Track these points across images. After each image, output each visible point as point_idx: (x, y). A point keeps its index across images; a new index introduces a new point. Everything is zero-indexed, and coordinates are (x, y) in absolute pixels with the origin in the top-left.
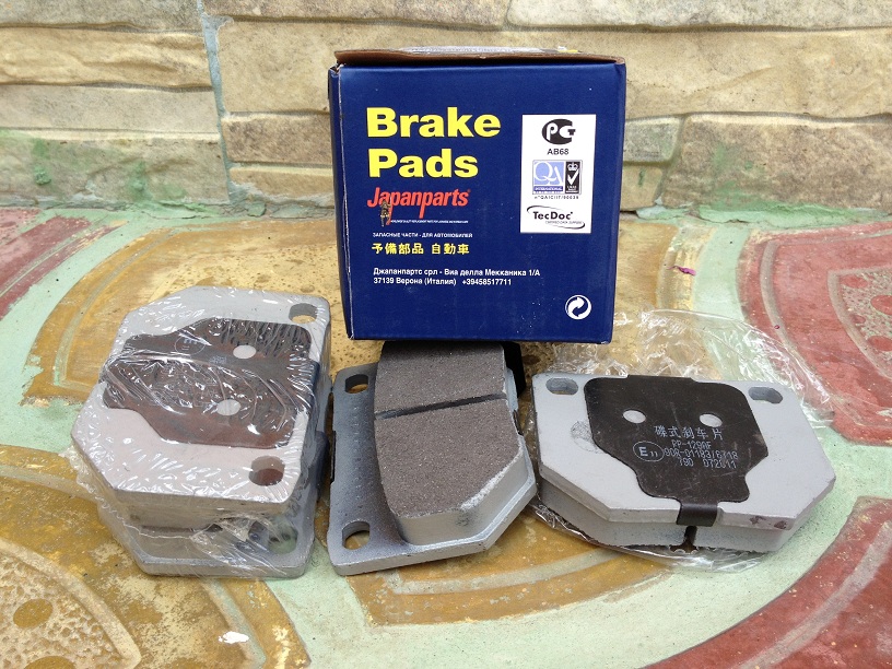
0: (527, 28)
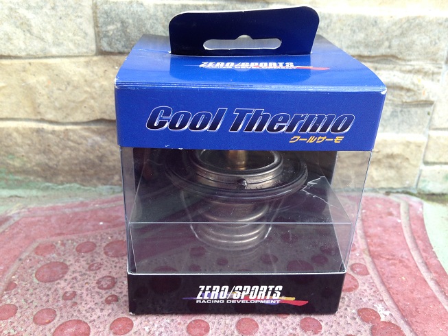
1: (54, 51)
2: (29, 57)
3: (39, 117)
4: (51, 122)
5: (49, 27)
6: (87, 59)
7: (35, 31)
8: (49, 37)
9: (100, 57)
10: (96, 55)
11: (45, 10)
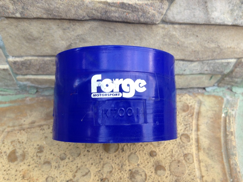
0: (173, 23)
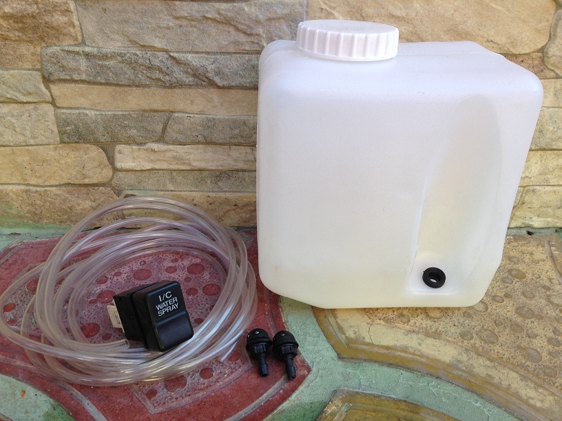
1: (32, 142)
2: (16, 146)
3: (26, 183)
4: (34, 186)
5: (27, 128)
6: (55, 146)
7: (18, 130)
8: (28, 134)
9: (63, 145)
10: (61, 143)
11: (23, 117)
